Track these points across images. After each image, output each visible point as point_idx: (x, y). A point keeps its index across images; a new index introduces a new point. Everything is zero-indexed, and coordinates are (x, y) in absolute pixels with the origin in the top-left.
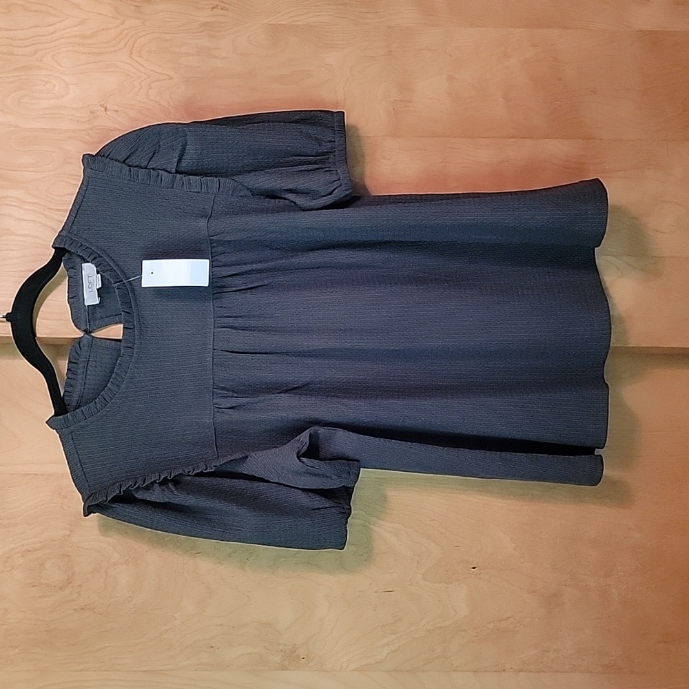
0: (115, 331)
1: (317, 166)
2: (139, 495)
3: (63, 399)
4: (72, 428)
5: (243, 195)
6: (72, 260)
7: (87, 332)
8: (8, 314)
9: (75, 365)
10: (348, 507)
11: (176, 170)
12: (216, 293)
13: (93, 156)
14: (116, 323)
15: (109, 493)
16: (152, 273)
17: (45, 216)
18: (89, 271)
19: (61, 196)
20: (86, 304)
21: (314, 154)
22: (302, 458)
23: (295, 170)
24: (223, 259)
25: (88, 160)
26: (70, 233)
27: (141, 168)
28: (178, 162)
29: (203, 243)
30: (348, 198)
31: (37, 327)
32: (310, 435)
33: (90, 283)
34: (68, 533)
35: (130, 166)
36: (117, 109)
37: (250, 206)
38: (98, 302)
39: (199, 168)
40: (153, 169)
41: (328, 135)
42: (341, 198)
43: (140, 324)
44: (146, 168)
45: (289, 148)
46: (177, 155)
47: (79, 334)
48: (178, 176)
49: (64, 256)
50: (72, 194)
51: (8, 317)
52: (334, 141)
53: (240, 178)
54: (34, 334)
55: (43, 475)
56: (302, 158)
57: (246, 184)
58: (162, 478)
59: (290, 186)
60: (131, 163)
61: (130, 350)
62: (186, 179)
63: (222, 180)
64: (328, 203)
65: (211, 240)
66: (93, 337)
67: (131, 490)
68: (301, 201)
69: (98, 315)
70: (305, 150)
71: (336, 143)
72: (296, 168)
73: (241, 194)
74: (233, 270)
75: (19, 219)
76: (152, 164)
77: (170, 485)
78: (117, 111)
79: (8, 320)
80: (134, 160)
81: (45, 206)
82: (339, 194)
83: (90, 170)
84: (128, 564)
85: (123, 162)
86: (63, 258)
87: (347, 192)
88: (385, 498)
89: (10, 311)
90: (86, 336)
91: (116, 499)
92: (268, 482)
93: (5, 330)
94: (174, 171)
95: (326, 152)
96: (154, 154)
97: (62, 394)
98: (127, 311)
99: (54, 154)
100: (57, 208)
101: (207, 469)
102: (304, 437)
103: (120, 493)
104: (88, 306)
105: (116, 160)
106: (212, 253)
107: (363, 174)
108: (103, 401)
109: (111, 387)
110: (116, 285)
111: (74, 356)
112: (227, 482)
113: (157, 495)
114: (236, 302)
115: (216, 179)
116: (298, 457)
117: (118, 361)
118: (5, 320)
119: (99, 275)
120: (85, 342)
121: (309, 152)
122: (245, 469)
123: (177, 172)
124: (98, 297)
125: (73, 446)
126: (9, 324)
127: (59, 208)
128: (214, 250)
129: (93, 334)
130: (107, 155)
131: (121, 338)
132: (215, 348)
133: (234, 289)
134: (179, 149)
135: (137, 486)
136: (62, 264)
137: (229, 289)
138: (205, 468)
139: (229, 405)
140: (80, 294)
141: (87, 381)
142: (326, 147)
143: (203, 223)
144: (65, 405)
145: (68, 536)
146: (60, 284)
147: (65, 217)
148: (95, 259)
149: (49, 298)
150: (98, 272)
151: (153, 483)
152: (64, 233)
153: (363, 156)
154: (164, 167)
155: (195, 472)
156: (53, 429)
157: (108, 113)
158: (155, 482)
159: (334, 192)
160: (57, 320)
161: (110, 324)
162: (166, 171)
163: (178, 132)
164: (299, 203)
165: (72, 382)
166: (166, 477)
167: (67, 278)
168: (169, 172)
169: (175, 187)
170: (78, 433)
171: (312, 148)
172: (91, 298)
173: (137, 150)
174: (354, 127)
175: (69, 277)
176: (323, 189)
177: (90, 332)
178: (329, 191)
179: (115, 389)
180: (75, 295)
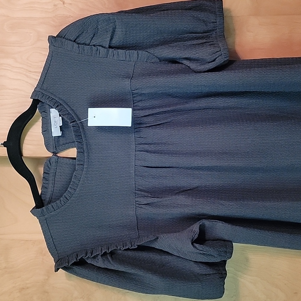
0: (72, 152)
1: (205, 41)
2: (89, 261)
3: (40, 196)
4: (46, 216)
5: (154, 61)
6: (44, 107)
7: (55, 153)
8: (5, 142)
9: (47, 175)
10: (225, 272)
11: (109, 46)
12: (136, 128)
13: (55, 37)
14: (73, 147)
15: (70, 260)
16: (95, 117)
17: (27, 76)
18: (54, 113)
19: (36, 63)
20: (54, 135)
21: (202, 32)
22: (195, 244)
23: (190, 44)
24: (141, 104)
25: (52, 40)
26: (42, 89)
27: (86, 44)
28: (110, 40)
29: (128, 95)
30: (226, 63)
31: (23, 150)
32: (200, 225)
33: (55, 122)
34: (47, 278)
35: (78, 44)
36: (71, 3)
37: (159, 69)
38: (60, 135)
39: (125, 44)
40: (94, 46)
41: (212, 18)
42: (221, 64)
43: (88, 149)
44: (89, 45)
45: (185, 29)
46: (109, 36)
47: (50, 154)
48: (111, 50)
49: (38, 104)
50: (44, 61)
51: (5, 144)
52: (216, 22)
53: (151, 51)
54: (21, 155)
55: (31, 241)
56: (194, 35)
57: (155, 55)
58: (103, 252)
59: (186, 56)
60: (79, 42)
61: (81, 166)
62: (115, 52)
63: (140, 52)
64: (212, 67)
65: (133, 93)
66: (58, 157)
67: (84, 259)
68: (193, 66)
69: (61, 143)
70: (195, 29)
71: (218, 23)
72: (189, 43)
73: (153, 61)
74: (147, 112)
75: (10, 78)
76: (94, 42)
77: (108, 256)
78: (71, 4)
79: (4, 146)
80: (81, 40)
81: (27, 70)
82: (219, 61)
83: (53, 47)
84: (84, 299)
85: (74, 41)
86: (38, 106)
87: (226, 59)
88: (247, 260)
89: (6, 141)
90: (53, 156)
91: (75, 264)
92: (171, 255)
93: (3, 152)
94: (107, 46)
95: (210, 30)
96: (94, 35)
97: (40, 193)
98: (79, 141)
99: (31, 35)
100: (34, 70)
101: (132, 246)
102: (196, 228)
103: (77, 260)
104: (54, 137)
105: (70, 40)
106: (133, 101)
107: (234, 43)
108: (65, 199)
109: (70, 190)
110: (71, 124)
111: (46, 169)
112: (144, 255)
113: (100, 263)
114: (150, 134)
115: (135, 52)
116: (192, 244)
117: (74, 174)
118: (3, 145)
119: (61, 117)
120: (53, 160)
121: (199, 30)
122: (157, 246)
123: (110, 47)
124: (61, 131)
125: (47, 227)
126: (6, 148)
127: (36, 70)
128: (135, 99)
129: (58, 155)
130: (63, 36)
131: (76, 157)
132: (136, 164)
133: (148, 125)
134: (111, 32)
135: (87, 257)
136: (37, 109)
137: (145, 125)
138: (131, 246)
139: (145, 202)
140: (49, 128)
141: (55, 185)
142: (210, 26)
143: (127, 82)
144: (42, 200)
145: (47, 279)
146: (37, 121)
147: (39, 76)
148: (58, 106)
149: (30, 130)
150: (60, 116)
151: (97, 255)
152: (38, 89)
153: (234, 30)
154: (101, 44)
155: (124, 248)
156: (35, 216)
157: (65, 5)
158: (99, 254)
159: (217, 60)
160: (36, 145)
161: (69, 148)
162: (102, 47)
163: (110, 20)
164: (191, 67)
165: (46, 185)
166: (106, 252)
167: (41, 117)
168: (105, 48)
169: (108, 57)
170: (50, 219)
171: (201, 27)
172: (56, 132)
173: (83, 33)
174: (229, 10)
175: (42, 118)
176: (209, 58)
177: (56, 153)
178: (213, 59)
179: (72, 191)
180: (46, 129)
